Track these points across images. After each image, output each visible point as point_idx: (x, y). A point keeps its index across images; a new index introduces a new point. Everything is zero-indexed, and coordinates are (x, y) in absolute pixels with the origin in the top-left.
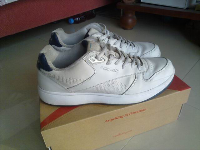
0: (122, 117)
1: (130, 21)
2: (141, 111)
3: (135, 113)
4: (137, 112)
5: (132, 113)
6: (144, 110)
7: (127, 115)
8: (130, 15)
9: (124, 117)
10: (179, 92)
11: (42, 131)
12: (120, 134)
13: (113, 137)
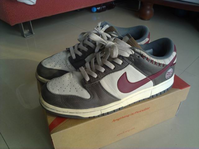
0: (128, 116)
1: (148, 12)
2: (146, 109)
3: (140, 111)
4: (142, 111)
5: (137, 112)
6: (148, 108)
7: (133, 114)
8: (149, 7)
9: (130, 116)
10: (180, 90)
11: (52, 134)
12: (123, 133)
13: (117, 135)
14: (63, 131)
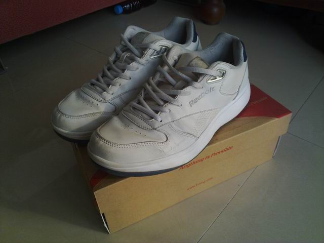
0: (202, 160)
2: (227, 149)
3: (219, 153)
4: (222, 151)
5: (215, 154)
6: (230, 148)
7: (209, 157)
8: (215, 2)
9: (204, 161)
10: (277, 119)
11: (96, 191)
12: (197, 185)
13: (188, 189)
14: (111, 186)
